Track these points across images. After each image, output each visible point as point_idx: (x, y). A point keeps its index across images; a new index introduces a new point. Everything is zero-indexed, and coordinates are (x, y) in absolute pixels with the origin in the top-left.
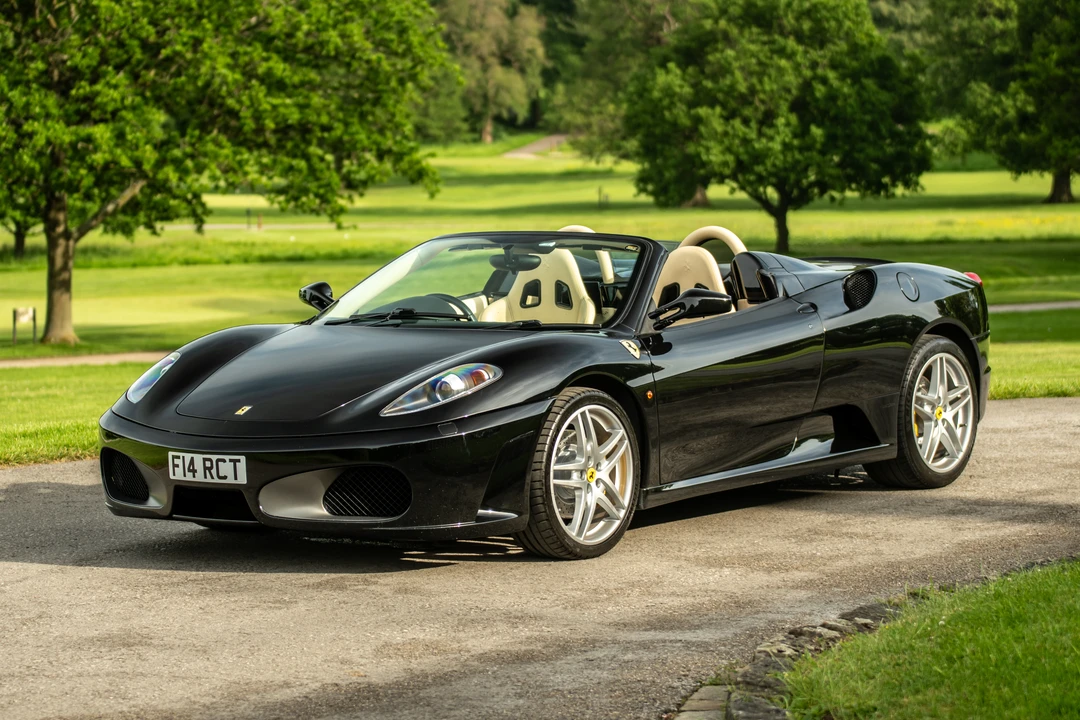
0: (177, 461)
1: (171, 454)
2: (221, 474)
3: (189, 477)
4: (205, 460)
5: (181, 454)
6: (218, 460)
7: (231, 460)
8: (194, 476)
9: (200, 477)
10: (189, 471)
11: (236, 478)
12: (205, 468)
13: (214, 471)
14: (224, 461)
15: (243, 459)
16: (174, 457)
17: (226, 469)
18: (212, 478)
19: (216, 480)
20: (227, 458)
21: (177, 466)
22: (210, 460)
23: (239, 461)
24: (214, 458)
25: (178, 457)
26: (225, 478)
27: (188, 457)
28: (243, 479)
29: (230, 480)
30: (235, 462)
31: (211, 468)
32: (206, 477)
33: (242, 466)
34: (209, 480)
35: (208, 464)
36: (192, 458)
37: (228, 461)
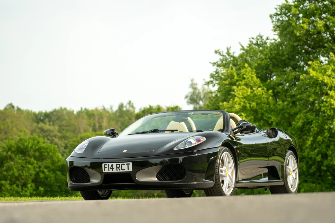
0: (106, 166)
1: (103, 164)
2: (123, 169)
3: (111, 171)
4: (117, 165)
5: (108, 164)
6: (122, 164)
7: (126, 164)
8: (113, 170)
9: (115, 170)
10: (111, 168)
11: (128, 170)
13: (120, 168)
14: (124, 164)
15: (131, 163)
17: (125, 167)
18: (120, 170)
19: (121, 171)
20: (125, 163)
21: (106, 168)
22: (119, 165)
23: (129, 164)
24: (120, 164)
25: (107, 165)
26: (124, 170)
27: (110, 164)
28: (131, 170)
29: (126, 170)
30: (128, 164)
32: (117, 170)
33: (131, 166)
34: (118, 171)
35: (118, 166)
36: (112, 165)
37: (125, 164)
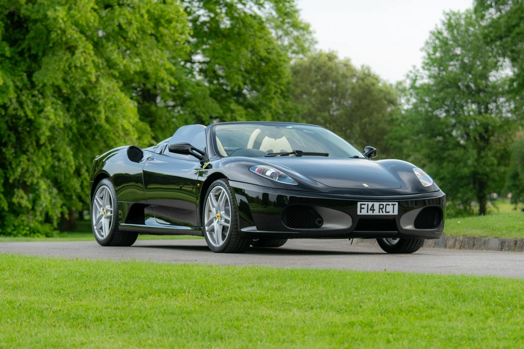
0: (363, 206)
1: (359, 204)
2: (387, 211)
3: (370, 213)
4: (380, 205)
5: (366, 203)
6: (386, 205)
7: (392, 205)
8: (373, 212)
9: (376, 213)
10: (371, 210)
11: (393, 212)
12: (380, 208)
13: (384, 210)
14: (389, 205)
15: (397, 203)
16: (361, 205)
17: (390, 208)
18: (383, 212)
19: (385, 214)
20: (390, 203)
21: (364, 208)
22: (383, 205)
23: (395, 204)
26: (389, 212)
27: (370, 204)
28: (396, 213)
29: (391, 213)
30: (394, 205)
31: (382, 209)
32: (379, 212)
33: (396, 207)
34: (381, 213)
35: (381, 207)
36: (373, 205)
